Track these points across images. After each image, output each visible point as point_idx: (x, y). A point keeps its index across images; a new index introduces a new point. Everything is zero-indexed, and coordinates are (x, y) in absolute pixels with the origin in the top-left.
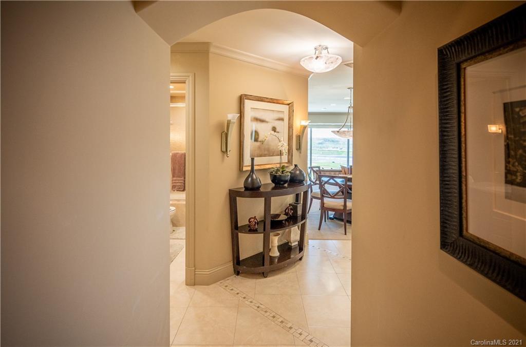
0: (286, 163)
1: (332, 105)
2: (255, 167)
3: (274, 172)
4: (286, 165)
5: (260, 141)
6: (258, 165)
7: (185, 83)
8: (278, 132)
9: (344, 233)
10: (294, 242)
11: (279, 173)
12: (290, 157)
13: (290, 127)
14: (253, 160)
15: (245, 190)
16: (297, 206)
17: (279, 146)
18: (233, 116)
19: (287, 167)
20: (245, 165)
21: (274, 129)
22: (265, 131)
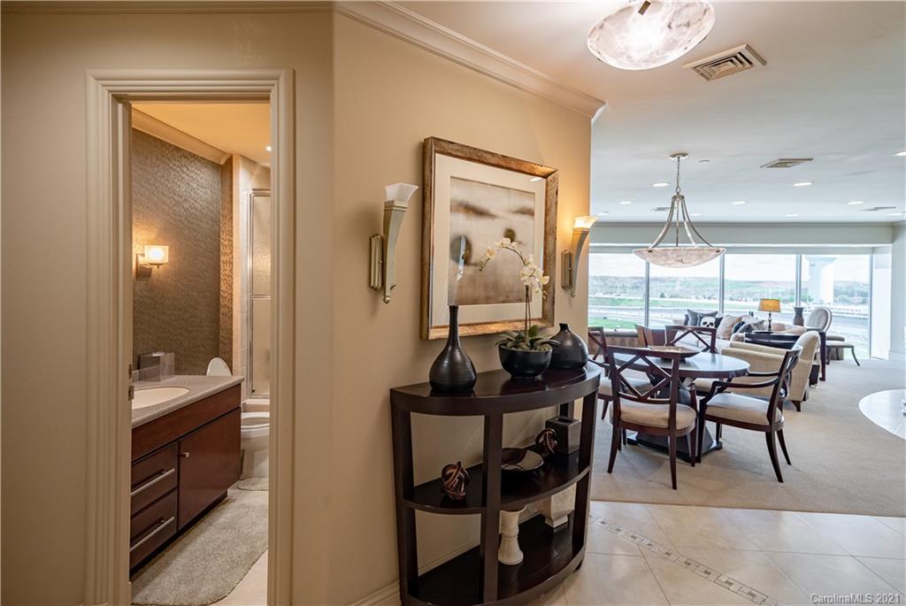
0: (539, 320)
1: (623, 203)
2: (459, 329)
3: (510, 344)
4: (539, 324)
5: (475, 265)
6: (468, 325)
7: (267, 99)
8: (520, 243)
9: (670, 483)
10: (559, 518)
11: (525, 347)
12: (548, 306)
13: (550, 232)
14: (453, 310)
15: (431, 395)
16: (566, 430)
17: (524, 275)
18: (401, 191)
19: (542, 329)
20: (434, 325)
21: (510, 234)
22: (486, 239)
